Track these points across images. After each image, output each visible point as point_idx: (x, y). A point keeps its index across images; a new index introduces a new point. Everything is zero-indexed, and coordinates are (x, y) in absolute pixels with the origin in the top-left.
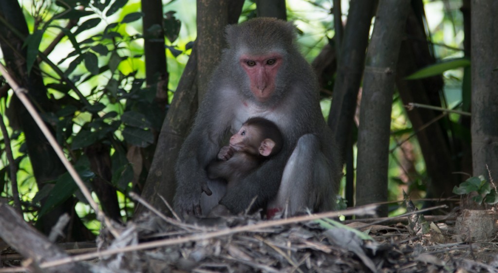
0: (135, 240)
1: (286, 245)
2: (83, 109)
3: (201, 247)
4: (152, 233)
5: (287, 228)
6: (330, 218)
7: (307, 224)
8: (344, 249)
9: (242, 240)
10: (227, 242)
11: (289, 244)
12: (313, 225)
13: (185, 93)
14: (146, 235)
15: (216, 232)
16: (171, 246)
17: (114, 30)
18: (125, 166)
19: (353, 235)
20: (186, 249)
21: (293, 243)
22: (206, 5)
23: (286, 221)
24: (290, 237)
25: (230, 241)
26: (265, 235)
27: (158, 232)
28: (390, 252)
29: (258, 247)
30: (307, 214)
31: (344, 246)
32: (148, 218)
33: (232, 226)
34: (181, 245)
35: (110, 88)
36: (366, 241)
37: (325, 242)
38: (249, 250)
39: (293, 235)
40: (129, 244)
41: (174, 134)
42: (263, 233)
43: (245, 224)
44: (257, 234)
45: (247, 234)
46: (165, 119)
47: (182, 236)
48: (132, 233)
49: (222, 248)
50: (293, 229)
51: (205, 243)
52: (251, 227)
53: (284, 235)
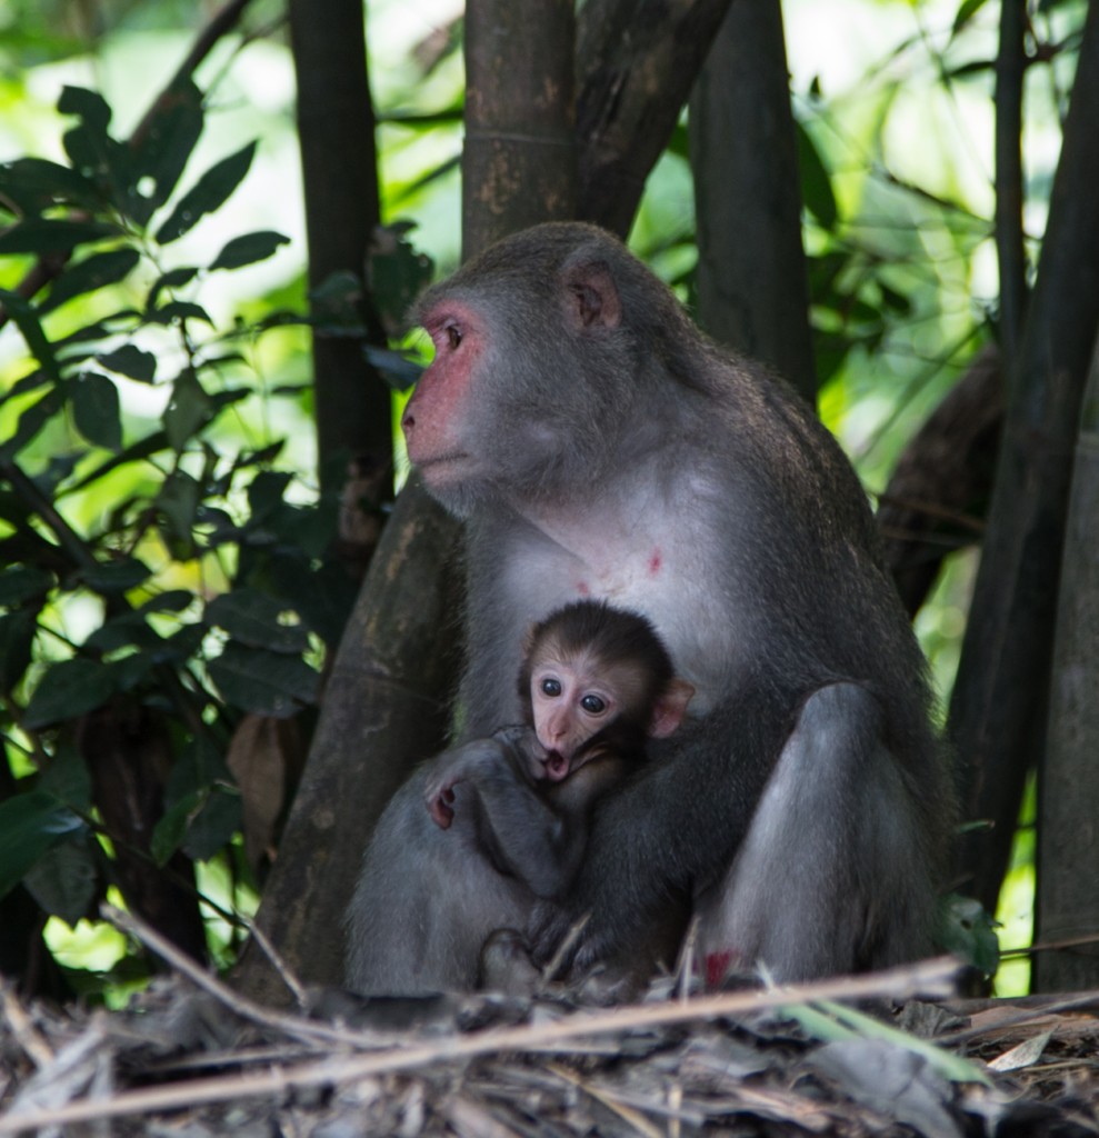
0: (104, 1080)
1: (666, 1100)
2: (71, 580)
3: (353, 1106)
4: (181, 1052)
5: (676, 1036)
6: (844, 1001)
7: (752, 1025)
8: (878, 1115)
9: (501, 1081)
10: (447, 1086)
11: (676, 1097)
12: (772, 1026)
13: (421, 529)
14: (159, 1059)
15: (409, 1049)
16: (246, 1100)
17: (184, 294)
18: (200, 793)
19: (917, 1063)
20: (298, 1114)
21: (688, 1094)
22: (496, 210)
23: (685, 1009)
24: (684, 1070)
25: (457, 1083)
26: (593, 1062)
27: (200, 1047)
28: (1054, 1127)
29: (563, 1109)
30: (757, 985)
31: (882, 1103)
32: (168, 998)
33: (472, 1026)
34: (281, 1099)
35: (169, 505)
36: (964, 1088)
37: (811, 1089)
38: (529, 1119)
39: (692, 1064)
40: (82, 1093)
41: (379, 676)
42: (584, 1057)
43: (523, 1020)
44: (561, 1059)
45: (527, 1059)
46: (350, 623)
47: (287, 1064)
48: (92, 1053)
49: (428, 1110)
50: (698, 1041)
51: (367, 1091)
52: (545, 1032)
53: (664, 1061)
